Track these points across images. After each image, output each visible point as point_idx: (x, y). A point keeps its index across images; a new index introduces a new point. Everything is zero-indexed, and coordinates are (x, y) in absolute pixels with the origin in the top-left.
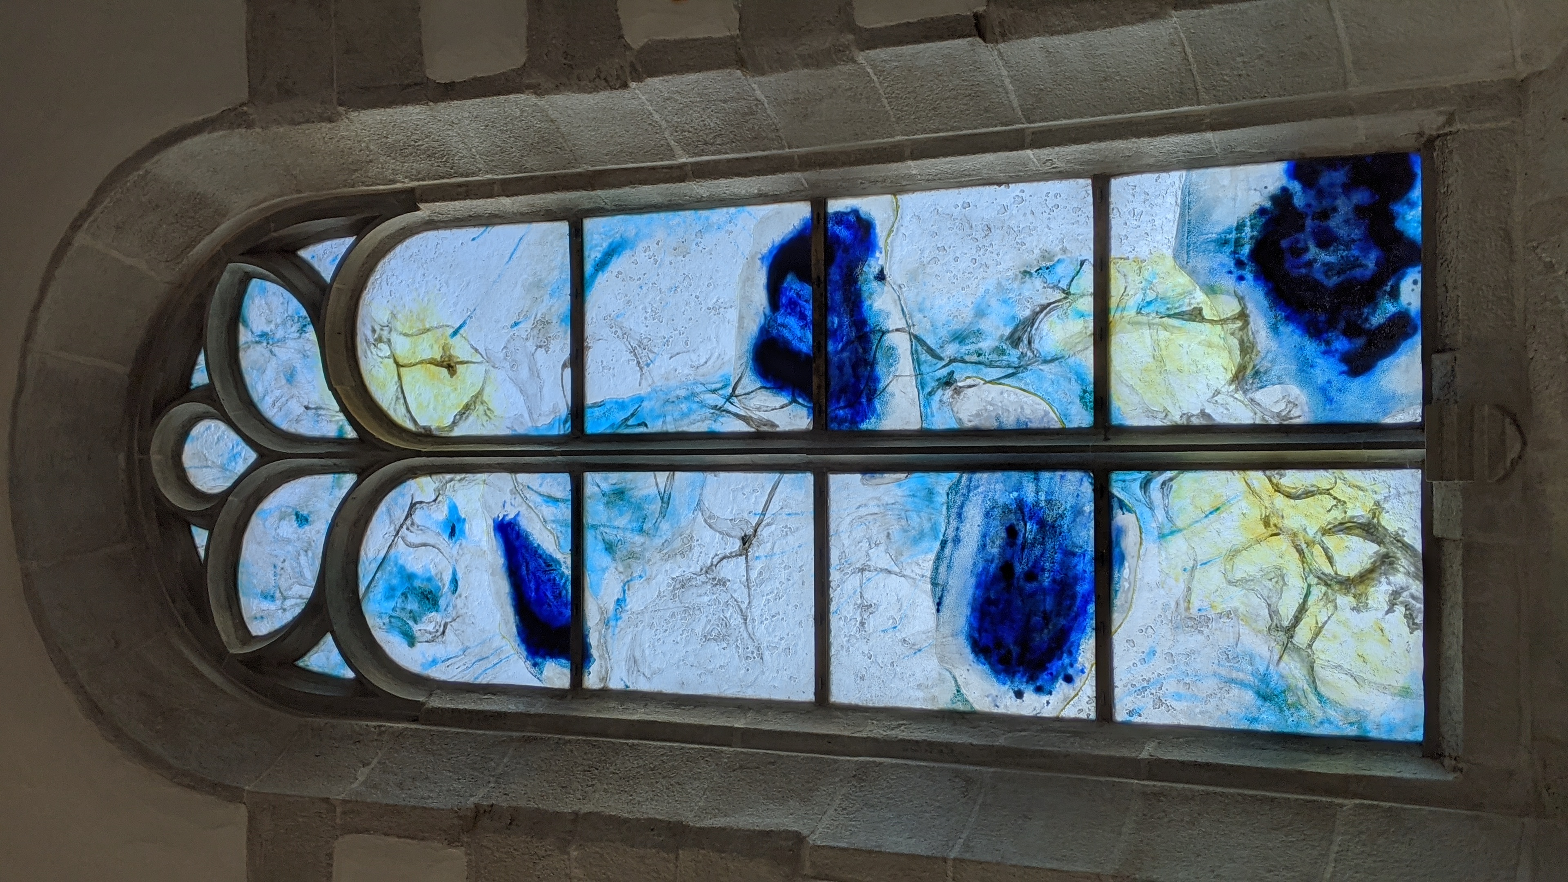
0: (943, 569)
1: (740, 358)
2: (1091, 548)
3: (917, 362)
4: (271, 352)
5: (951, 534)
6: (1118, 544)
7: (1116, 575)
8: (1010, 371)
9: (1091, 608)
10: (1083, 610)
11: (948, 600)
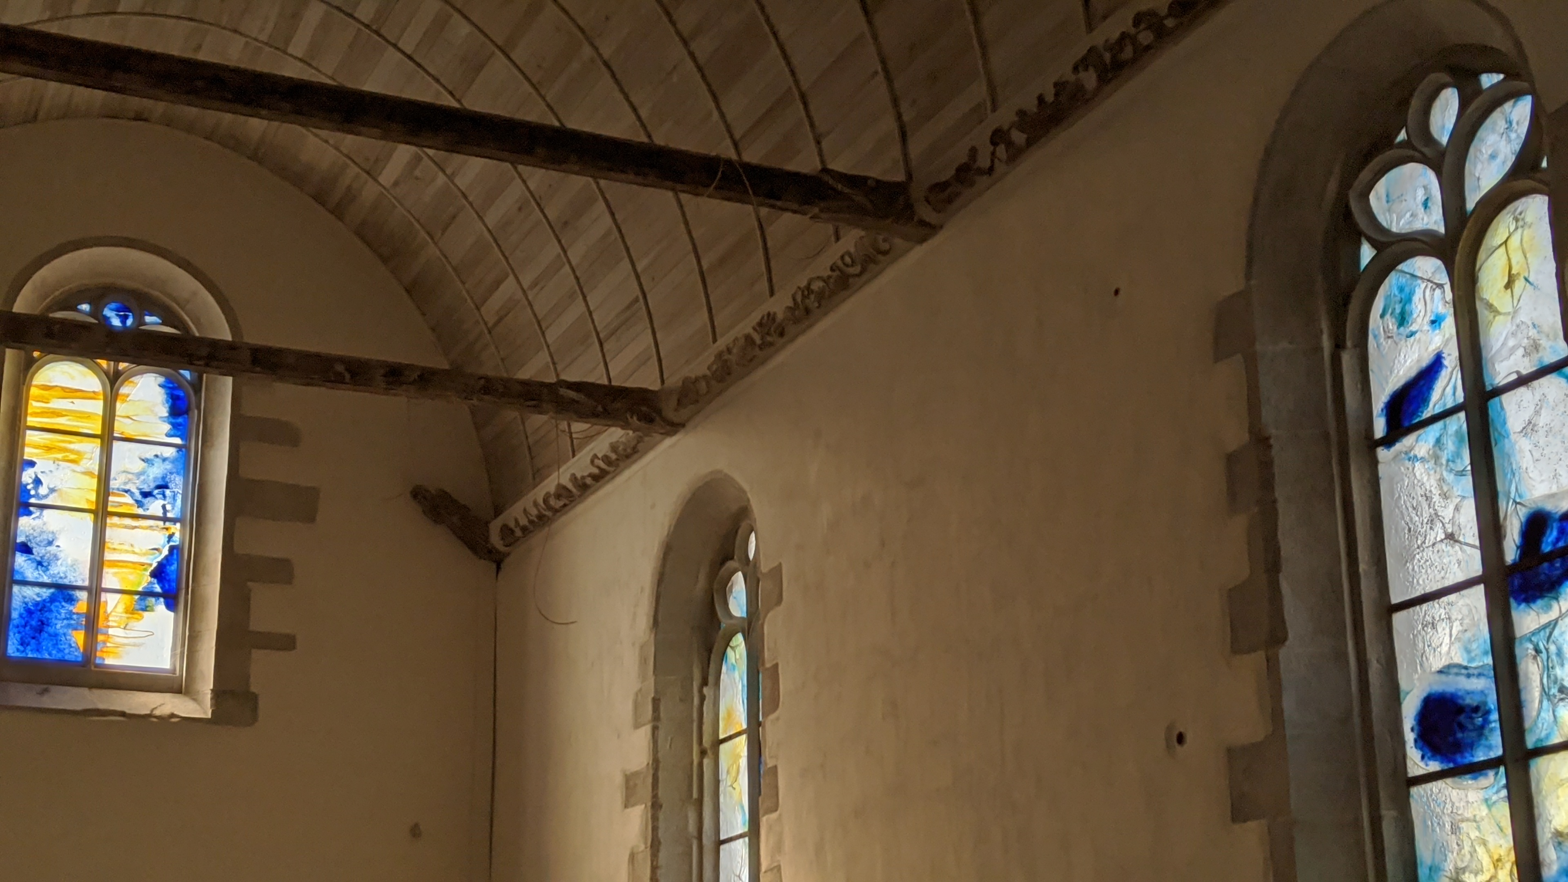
0: (1455, 670)
1: (1534, 502)
2: (1476, 760)
3: (1544, 627)
4: (1503, 134)
5: (1471, 671)
6: (1481, 775)
7: (1468, 776)
8: (1547, 690)
9: (1451, 765)
10: (1449, 761)
11: (1443, 677)
